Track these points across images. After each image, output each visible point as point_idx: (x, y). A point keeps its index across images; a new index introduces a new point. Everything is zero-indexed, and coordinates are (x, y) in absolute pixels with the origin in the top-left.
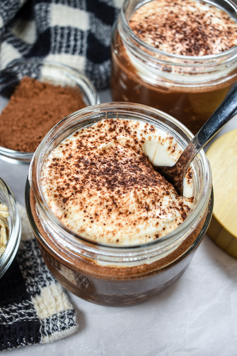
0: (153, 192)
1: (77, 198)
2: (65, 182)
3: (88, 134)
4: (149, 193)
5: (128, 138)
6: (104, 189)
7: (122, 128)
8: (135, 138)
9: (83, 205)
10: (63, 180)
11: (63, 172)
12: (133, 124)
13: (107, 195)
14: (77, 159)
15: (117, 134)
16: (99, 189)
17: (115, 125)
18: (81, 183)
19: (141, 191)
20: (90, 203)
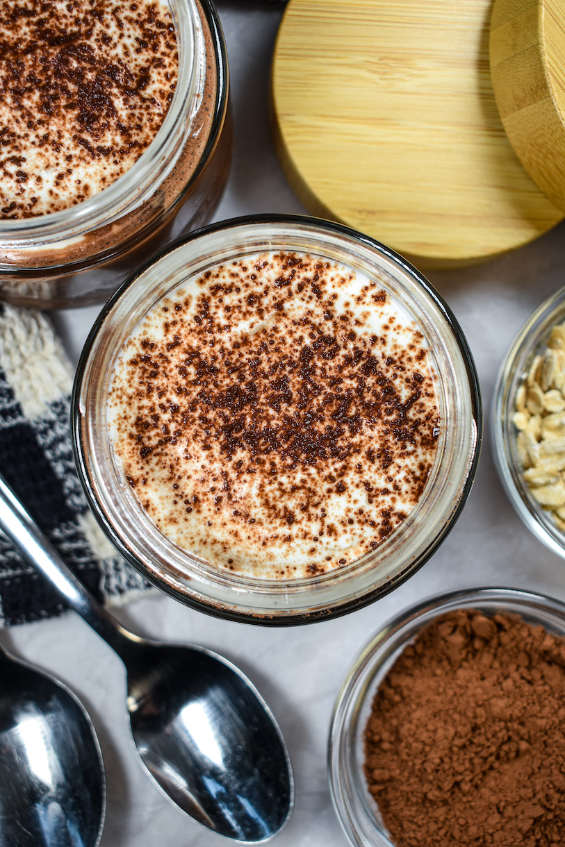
0: (303, 487)
1: (166, 455)
2: (152, 409)
3: (228, 281)
4: (295, 489)
5: (312, 306)
6: (216, 448)
7: (308, 280)
8: (329, 308)
9: (175, 472)
10: (150, 404)
11: (155, 382)
12: (337, 275)
13: (217, 467)
14: (186, 352)
15: (290, 294)
16: (207, 447)
17: (294, 272)
18: (179, 419)
19: (276, 486)
20: (185, 472)
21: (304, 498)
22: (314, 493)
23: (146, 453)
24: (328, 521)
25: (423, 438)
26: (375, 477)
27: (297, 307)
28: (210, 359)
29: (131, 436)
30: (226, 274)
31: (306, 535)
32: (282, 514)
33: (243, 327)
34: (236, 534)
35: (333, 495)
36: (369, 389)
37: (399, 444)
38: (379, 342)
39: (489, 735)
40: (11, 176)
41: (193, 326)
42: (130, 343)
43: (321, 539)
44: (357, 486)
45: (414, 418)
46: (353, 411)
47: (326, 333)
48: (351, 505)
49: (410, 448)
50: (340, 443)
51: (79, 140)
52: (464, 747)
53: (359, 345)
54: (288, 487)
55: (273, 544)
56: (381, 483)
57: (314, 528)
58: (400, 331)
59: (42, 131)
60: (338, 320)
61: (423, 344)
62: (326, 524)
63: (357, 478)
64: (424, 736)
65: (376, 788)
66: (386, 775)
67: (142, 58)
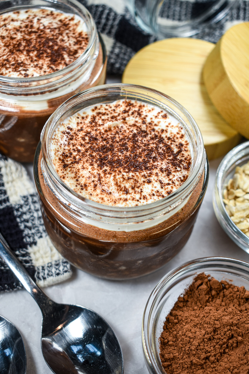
0: (132, 178)
1: (74, 168)
2: (69, 150)
3: (104, 111)
4: (129, 179)
5: (137, 119)
6: (96, 166)
7: (136, 111)
8: (144, 120)
9: (77, 175)
10: (69, 149)
11: (71, 142)
12: (148, 109)
13: (95, 172)
14: (85, 132)
15: (129, 115)
16: (92, 165)
17: (130, 108)
18: (81, 155)
19: (121, 176)
20: (82, 175)
21: (133, 183)
22: (138, 182)
23: (65, 166)
24: (143, 194)
25: (184, 167)
26: (164, 179)
27: (131, 120)
28: (95, 136)
29: (60, 159)
30: (103, 109)
31: (133, 199)
32: (123, 189)
34: (102, 199)
35: (146, 184)
36: (161, 148)
37: (174, 167)
38: (165, 132)
40: (22, 74)
41: (89, 125)
43: (140, 200)
44: (156, 181)
45: (180, 159)
46: (154, 155)
47: (143, 129)
49: (178, 169)
50: (149, 165)
51: (49, 67)
52: (210, 339)
53: (157, 133)
54: (126, 177)
55: (119, 203)
56: (166, 181)
57: (137, 196)
58: (173, 128)
59: (36, 63)
60: (148, 124)
61: (183, 132)
62: (142, 195)
63: (156, 178)
64: (190, 335)
65: (166, 364)
66: (172, 356)
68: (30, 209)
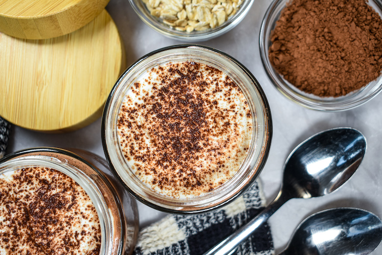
0: (214, 118)
1: (200, 175)
2: (181, 180)
3: (129, 148)
4: (215, 122)
5: (140, 113)
6: (197, 154)
7: (129, 115)
8: (141, 106)
9: (207, 172)
10: (179, 181)
11: (170, 179)
12: (127, 103)
13: (205, 154)
14: (158, 166)
15: (135, 122)
16: (197, 158)
17: (125, 121)
18: (186, 169)
19: (213, 129)
20: (207, 167)
21: (219, 118)
22: (217, 114)
23: (199, 183)
24: (229, 108)
25: (195, 69)
26: (211, 88)
27: (140, 120)
28: (161, 156)
29: (192, 189)
30: (126, 149)
31: (234, 118)
32: (225, 127)
33: (148, 142)
34: (234, 147)
35: (218, 106)
36: (174, 90)
37: (197, 78)
38: (155, 86)
39: (322, 44)
40: (83, 237)
41: (147, 163)
42: (153, 189)
43: (236, 111)
44: (214, 96)
45: (187, 72)
46: (184, 97)
47: (151, 108)
48: (222, 99)
49: (199, 74)
50: (197, 103)
51: (69, 209)
52: (326, 55)
53: (156, 94)
54: (214, 125)
55: (238, 131)
56: (213, 86)
57: (231, 114)
58: (151, 77)
59: (65, 224)
60: (146, 103)
61: (157, 68)
62: (230, 109)
63: (211, 96)
64: (322, 71)
65: (344, 92)
66: (338, 88)
67: (35, 182)
68: (190, 219)
